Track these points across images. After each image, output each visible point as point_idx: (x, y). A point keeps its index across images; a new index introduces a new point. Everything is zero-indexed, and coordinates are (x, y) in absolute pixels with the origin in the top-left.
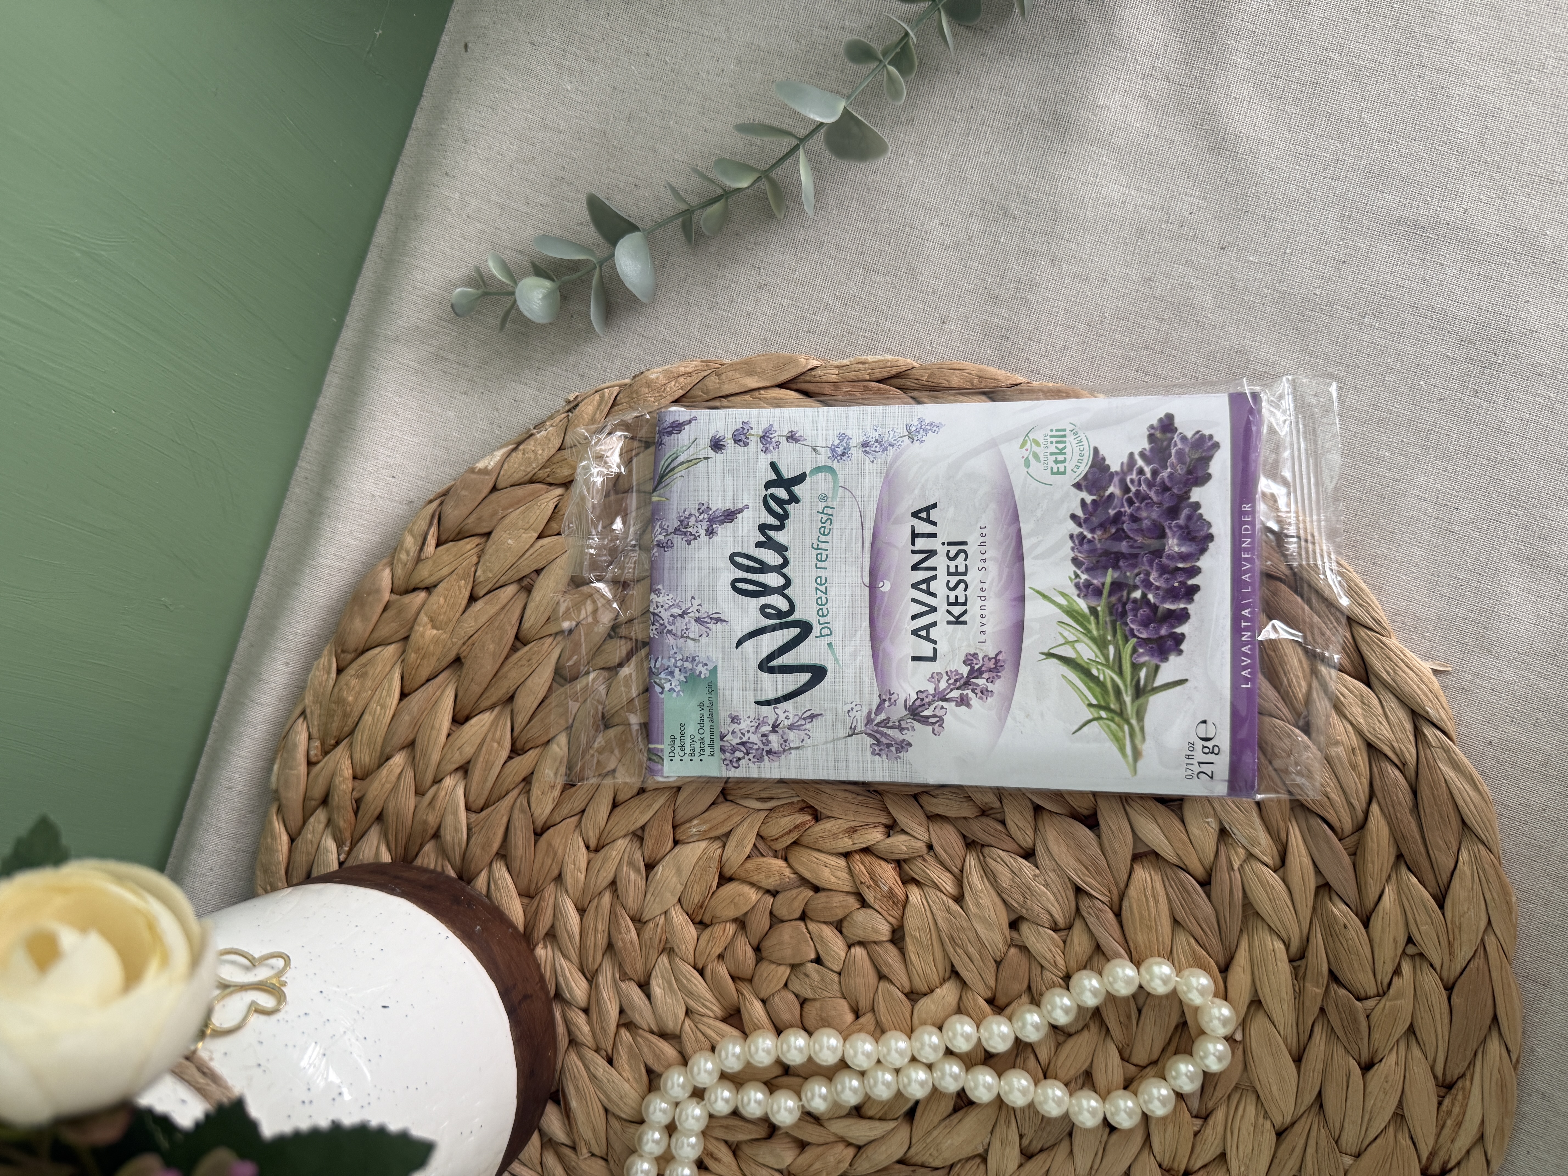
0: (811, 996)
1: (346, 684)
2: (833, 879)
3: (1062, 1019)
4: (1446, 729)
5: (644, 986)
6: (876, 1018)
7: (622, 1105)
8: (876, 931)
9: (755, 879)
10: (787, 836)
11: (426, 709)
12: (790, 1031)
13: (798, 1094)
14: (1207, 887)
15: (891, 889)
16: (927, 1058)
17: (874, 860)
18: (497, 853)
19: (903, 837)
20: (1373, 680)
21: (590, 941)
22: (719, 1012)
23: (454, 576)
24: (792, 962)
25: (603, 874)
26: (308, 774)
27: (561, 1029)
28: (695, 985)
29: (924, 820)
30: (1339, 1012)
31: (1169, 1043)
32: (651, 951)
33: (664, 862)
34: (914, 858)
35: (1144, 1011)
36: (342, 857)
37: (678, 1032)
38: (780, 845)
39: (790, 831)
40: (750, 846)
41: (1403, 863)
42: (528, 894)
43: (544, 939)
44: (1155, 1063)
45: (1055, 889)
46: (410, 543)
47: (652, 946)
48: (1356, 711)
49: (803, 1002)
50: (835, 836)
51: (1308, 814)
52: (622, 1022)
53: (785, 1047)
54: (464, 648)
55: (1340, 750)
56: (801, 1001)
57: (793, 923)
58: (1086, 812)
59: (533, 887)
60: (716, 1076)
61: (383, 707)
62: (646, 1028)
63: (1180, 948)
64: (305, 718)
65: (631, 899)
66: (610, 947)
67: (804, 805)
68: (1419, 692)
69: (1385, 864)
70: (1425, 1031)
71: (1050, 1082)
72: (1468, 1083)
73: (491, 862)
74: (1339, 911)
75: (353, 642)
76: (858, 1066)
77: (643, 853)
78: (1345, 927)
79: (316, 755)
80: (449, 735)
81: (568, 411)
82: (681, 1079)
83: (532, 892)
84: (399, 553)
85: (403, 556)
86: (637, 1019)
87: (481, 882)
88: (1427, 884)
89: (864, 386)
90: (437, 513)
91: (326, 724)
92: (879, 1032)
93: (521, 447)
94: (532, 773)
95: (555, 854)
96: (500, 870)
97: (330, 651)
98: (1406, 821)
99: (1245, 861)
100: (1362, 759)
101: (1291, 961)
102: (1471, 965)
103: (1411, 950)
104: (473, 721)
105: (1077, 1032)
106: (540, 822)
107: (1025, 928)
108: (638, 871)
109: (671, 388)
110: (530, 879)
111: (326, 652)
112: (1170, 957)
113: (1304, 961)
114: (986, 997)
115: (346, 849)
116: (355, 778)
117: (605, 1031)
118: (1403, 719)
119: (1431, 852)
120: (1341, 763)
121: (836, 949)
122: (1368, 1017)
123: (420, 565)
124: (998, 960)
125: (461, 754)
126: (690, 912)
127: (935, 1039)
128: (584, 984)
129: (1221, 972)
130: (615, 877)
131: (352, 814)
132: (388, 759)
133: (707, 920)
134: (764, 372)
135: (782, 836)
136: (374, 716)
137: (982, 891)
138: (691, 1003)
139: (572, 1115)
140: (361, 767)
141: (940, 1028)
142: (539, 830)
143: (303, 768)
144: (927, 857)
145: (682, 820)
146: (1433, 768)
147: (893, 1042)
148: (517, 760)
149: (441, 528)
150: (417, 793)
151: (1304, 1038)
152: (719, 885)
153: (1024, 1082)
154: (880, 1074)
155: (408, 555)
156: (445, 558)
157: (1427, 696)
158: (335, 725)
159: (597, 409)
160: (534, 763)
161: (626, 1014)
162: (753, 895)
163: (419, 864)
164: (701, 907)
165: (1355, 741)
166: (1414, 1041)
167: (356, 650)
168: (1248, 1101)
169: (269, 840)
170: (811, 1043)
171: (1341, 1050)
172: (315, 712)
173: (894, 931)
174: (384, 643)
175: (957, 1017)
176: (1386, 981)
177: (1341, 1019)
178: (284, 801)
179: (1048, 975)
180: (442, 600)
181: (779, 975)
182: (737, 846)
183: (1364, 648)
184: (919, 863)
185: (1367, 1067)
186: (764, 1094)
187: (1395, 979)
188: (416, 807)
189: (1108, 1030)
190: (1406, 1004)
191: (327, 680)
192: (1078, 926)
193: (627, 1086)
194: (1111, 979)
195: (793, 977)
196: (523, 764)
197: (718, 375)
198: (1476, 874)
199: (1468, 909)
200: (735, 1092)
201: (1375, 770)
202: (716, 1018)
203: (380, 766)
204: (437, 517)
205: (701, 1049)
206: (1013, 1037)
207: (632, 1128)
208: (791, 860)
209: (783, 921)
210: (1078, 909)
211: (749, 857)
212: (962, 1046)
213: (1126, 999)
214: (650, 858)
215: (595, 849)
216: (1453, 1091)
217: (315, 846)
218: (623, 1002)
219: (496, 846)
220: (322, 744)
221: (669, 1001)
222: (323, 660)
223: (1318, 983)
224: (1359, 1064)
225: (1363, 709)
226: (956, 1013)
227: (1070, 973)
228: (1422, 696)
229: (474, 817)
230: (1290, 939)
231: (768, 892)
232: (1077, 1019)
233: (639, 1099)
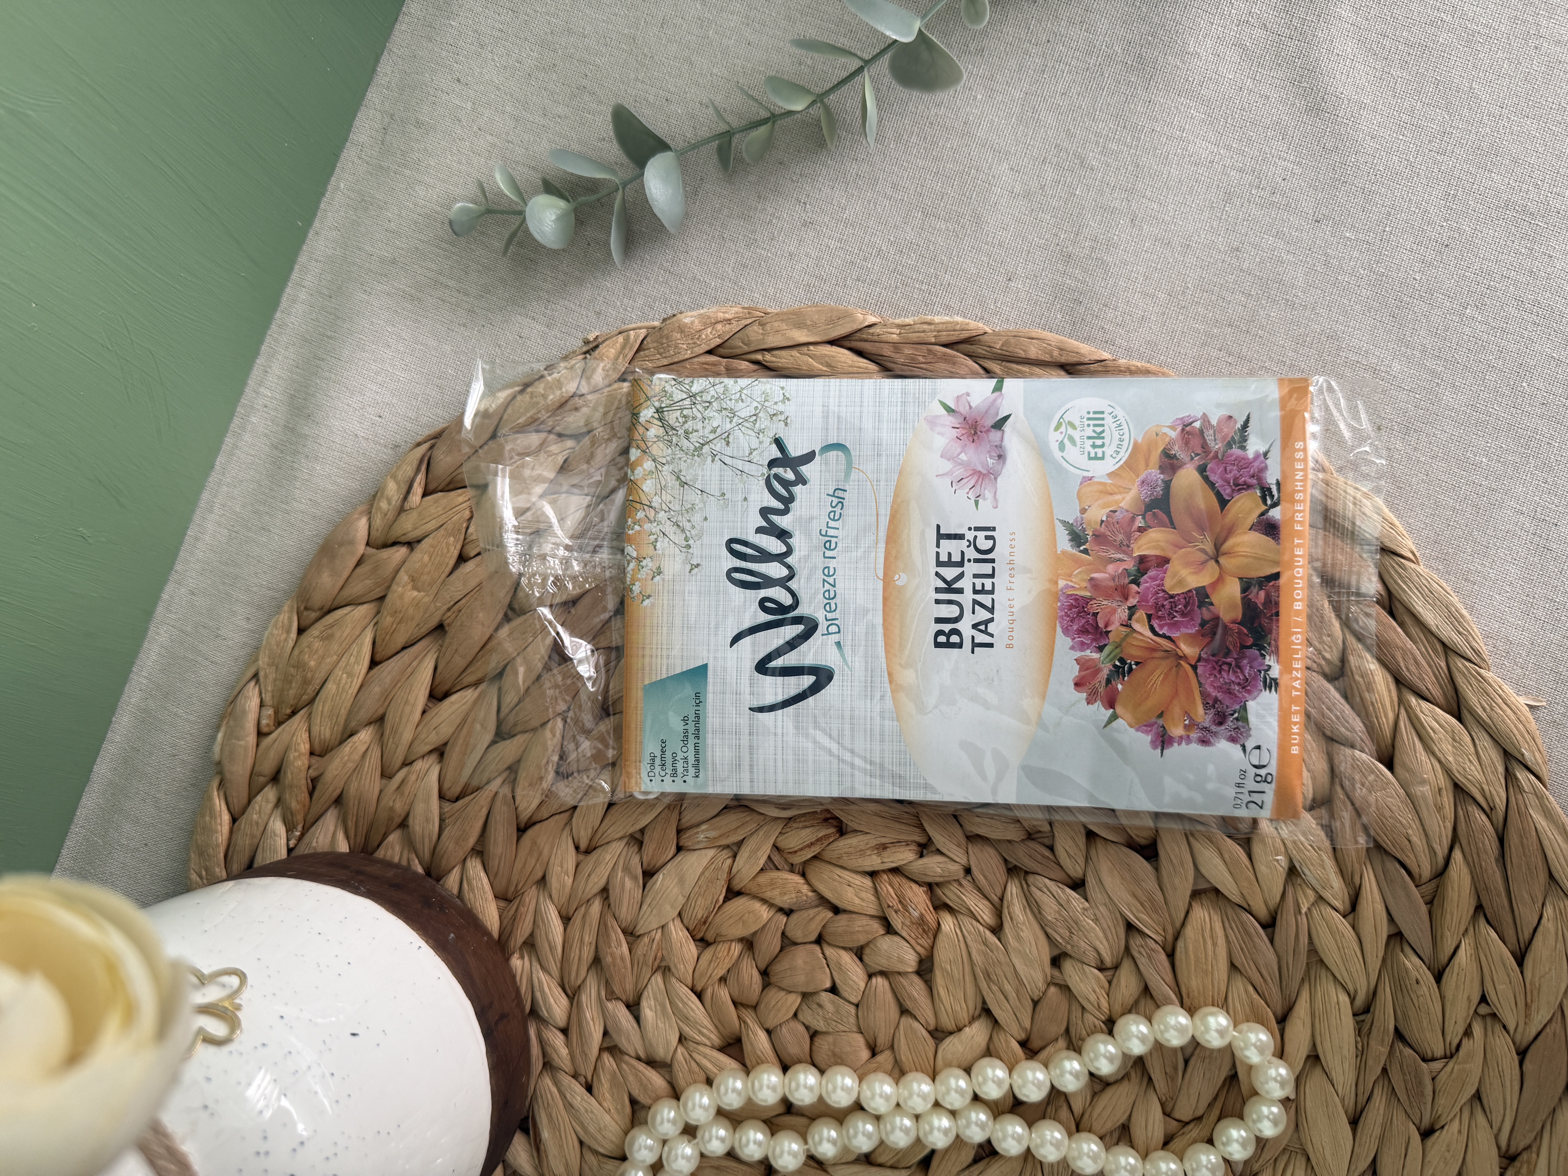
0: (824, 1029)
1: (308, 647)
2: (857, 901)
3: (1105, 1068)
4: (1540, 774)
5: (634, 1007)
6: (895, 1057)
7: (599, 1137)
8: (901, 960)
9: (768, 895)
10: (807, 849)
11: (399, 681)
12: (799, 1067)
13: (804, 1137)
14: (1270, 930)
15: (922, 916)
16: (952, 1104)
17: (904, 880)
18: (473, 849)
19: (939, 858)
20: (1466, 714)
21: (574, 954)
22: (716, 1040)
23: (442, 531)
24: (804, 990)
25: (594, 878)
26: (258, 745)
27: (535, 1050)
28: (692, 1010)
29: (963, 840)
30: (1404, 1074)
31: (1215, 1098)
32: (644, 969)
33: (665, 871)
34: (949, 882)
35: (1192, 1062)
36: (292, 843)
37: (668, 1060)
38: (797, 859)
39: (812, 844)
40: (765, 858)
41: (1482, 915)
42: (504, 897)
43: (521, 948)
44: (1199, 1119)
45: (1105, 926)
46: (393, 490)
47: (645, 963)
48: (1446, 748)
49: (814, 1035)
50: (862, 853)
51: (1385, 857)
52: (605, 1045)
53: (793, 1085)
54: (449, 614)
55: (1426, 789)
56: (811, 1032)
57: (808, 946)
58: (1143, 842)
59: (512, 889)
60: (713, 1112)
61: (350, 675)
62: (633, 1054)
63: (1236, 995)
64: (257, 682)
65: (624, 909)
66: (597, 961)
67: (829, 816)
68: (1516, 732)
69: (1464, 918)
70: (1493, 1098)
71: (1084, 1135)
72: (1534, 1156)
73: (465, 860)
74: (1411, 964)
75: (319, 599)
76: (875, 1109)
77: (641, 858)
78: (1418, 982)
79: (268, 725)
80: (424, 712)
81: (585, 353)
82: (672, 1114)
83: (510, 895)
84: (379, 501)
85: (384, 505)
86: (624, 1044)
87: (452, 881)
88: (1507, 939)
89: (929, 351)
90: (426, 459)
91: (282, 690)
92: (899, 1072)
93: (529, 390)
94: (519, 761)
95: (540, 854)
96: (475, 867)
97: (292, 607)
98: (1490, 871)
99: (1313, 904)
100: (1448, 800)
101: (1354, 1015)
102: (1548, 1030)
103: (1484, 1010)
104: (453, 698)
105: (1116, 1082)
106: (525, 816)
107: (1068, 966)
108: (634, 878)
109: (707, 335)
110: (509, 881)
111: (286, 608)
112: (1224, 1005)
113: (1369, 1016)
114: (1019, 1038)
115: (298, 834)
116: (312, 753)
117: (586, 1055)
118: (1495, 760)
119: (1515, 905)
120: (1427, 805)
121: (855, 978)
122: (1433, 1079)
123: (403, 516)
124: (1036, 999)
125: (437, 733)
126: (691, 928)
127: (962, 1083)
128: (564, 1001)
129: (1278, 1022)
130: (607, 883)
131: (307, 795)
132: (351, 735)
133: (710, 937)
134: (814, 325)
135: (802, 849)
136: (338, 685)
137: (1024, 923)
138: (687, 1029)
139: (542, 1147)
140: (320, 742)
141: (968, 1071)
142: (522, 825)
143: (252, 738)
144: (964, 882)
145: (688, 824)
146: (1524, 815)
147: (915, 1086)
148: (502, 745)
149: (430, 476)
150: (383, 775)
151: (1362, 1100)
152: (727, 899)
153: (1057, 1135)
154: (898, 1120)
155: (389, 504)
156: (433, 510)
157: (1524, 737)
158: (292, 692)
159: (620, 353)
160: (522, 749)
161: (611, 1037)
162: (765, 913)
163: (381, 856)
164: (705, 923)
165: (1442, 781)
166: (1479, 1108)
167: (322, 609)
168: (1298, 1164)
169: (207, 818)
170: (824, 1082)
171: (1402, 1115)
172: (269, 675)
173: (921, 962)
174: (354, 603)
175: (986, 1061)
176: (1455, 1042)
177: (1405, 1081)
178: (227, 775)
179: (1089, 1018)
180: (426, 558)
181: (789, 1003)
182: (750, 857)
183: (1460, 680)
184: (954, 887)
185: (1426, 1133)
186: (764, 1134)
187: (1465, 1041)
188: (381, 791)
189: (1150, 1079)
190: (1475, 1068)
191: (286, 640)
192: (1126, 967)
193: (607, 1118)
194: (1162, 1027)
195: (804, 1007)
196: (509, 749)
197: (762, 324)
198: (1560, 932)
199: (1550, 969)
200: (731, 1130)
201: (1460, 812)
202: (713, 1047)
203: (342, 742)
204: (425, 462)
205: (695, 1082)
206: (1048, 1085)
207: (610, 1165)
208: (810, 875)
209: (795, 944)
210: (1127, 949)
211: (762, 870)
212: (993, 1092)
213: (1174, 1050)
214: (649, 865)
215: (585, 850)
216: (1517, 1164)
217: (261, 829)
218: (608, 1024)
219: (472, 841)
220: (276, 713)
221: (661, 1025)
222: (284, 617)
223: (1383, 1041)
224: (1418, 1129)
225: (1454, 746)
226: (984, 1056)
227: (1114, 1017)
228: (1518, 737)
229: (448, 807)
230: (1356, 991)
231: (781, 910)
232: (1119, 1070)
233: (621, 1133)
